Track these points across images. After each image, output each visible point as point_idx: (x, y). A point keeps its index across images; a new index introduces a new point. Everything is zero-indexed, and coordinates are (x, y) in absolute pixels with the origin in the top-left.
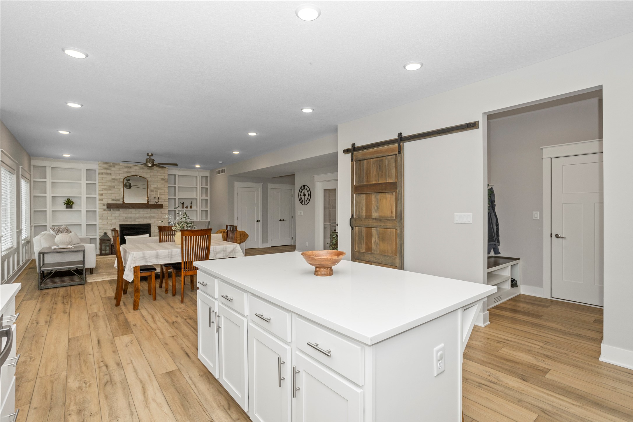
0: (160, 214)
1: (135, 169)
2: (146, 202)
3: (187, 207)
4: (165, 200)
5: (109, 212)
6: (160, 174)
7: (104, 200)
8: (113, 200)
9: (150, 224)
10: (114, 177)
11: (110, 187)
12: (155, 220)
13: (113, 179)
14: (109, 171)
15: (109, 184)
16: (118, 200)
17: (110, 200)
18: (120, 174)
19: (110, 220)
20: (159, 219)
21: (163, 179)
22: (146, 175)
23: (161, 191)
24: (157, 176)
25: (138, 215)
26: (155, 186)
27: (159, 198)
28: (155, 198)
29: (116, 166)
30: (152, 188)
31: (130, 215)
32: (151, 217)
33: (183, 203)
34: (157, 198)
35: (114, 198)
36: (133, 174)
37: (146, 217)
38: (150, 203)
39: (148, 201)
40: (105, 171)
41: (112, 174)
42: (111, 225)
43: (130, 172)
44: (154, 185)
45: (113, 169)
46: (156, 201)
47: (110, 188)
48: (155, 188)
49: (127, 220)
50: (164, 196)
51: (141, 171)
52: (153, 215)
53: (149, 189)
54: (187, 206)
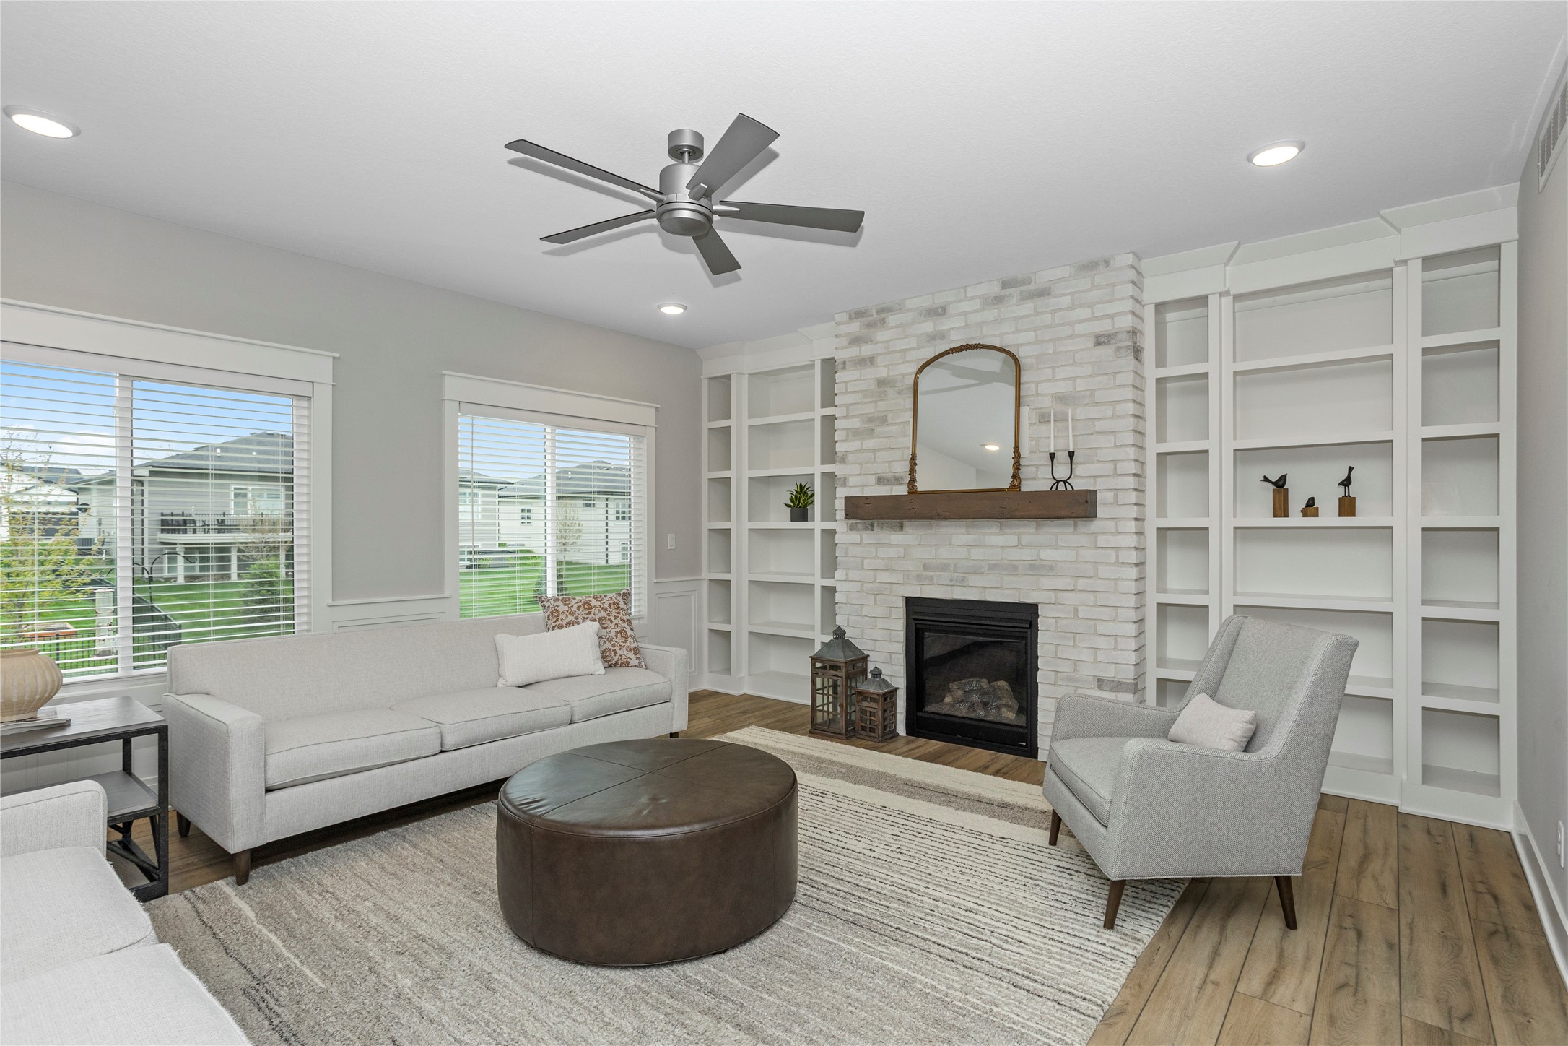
0: (1089, 555)
1: (966, 314)
2: (1005, 483)
3: (1310, 507)
4: (1115, 462)
5: (868, 537)
6: (1084, 313)
7: (852, 481)
8: (881, 481)
9: (1032, 609)
10: (882, 373)
11: (871, 420)
12: (1061, 583)
13: (881, 382)
14: (866, 350)
15: (869, 409)
16: (897, 481)
17: (873, 479)
18: (904, 351)
19: (872, 573)
20: (1081, 581)
21: (1101, 340)
22: (1018, 331)
23: (1093, 412)
24: (1072, 324)
25: (977, 554)
26: (1062, 388)
27: (1071, 454)
28: (1052, 456)
29: (892, 320)
30: (1046, 403)
31: (944, 553)
32: (1037, 568)
33: (1280, 484)
34: (1062, 457)
35: (882, 469)
36: (957, 339)
37: (1012, 569)
38: (1027, 487)
39: (1016, 476)
40: (854, 352)
41: (879, 360)
42: (876, 595)
43: (942, 336)
44: (1054, 380)
45: (882, 335)
46: (1062, 472)
47: (871, 426)
48: (1061, 399)
49: (931, 578)
50: (1112, 438)
51: (991, 314)
52: (1048, 554)
53: (1025, 410)
54: (1311, 502)
